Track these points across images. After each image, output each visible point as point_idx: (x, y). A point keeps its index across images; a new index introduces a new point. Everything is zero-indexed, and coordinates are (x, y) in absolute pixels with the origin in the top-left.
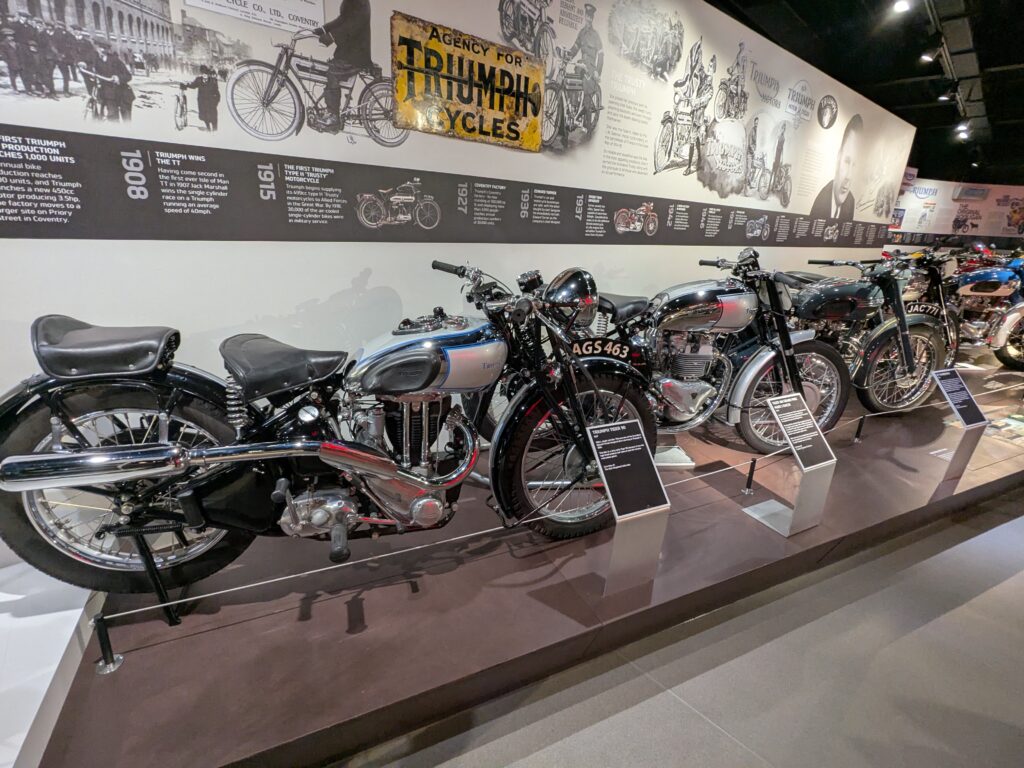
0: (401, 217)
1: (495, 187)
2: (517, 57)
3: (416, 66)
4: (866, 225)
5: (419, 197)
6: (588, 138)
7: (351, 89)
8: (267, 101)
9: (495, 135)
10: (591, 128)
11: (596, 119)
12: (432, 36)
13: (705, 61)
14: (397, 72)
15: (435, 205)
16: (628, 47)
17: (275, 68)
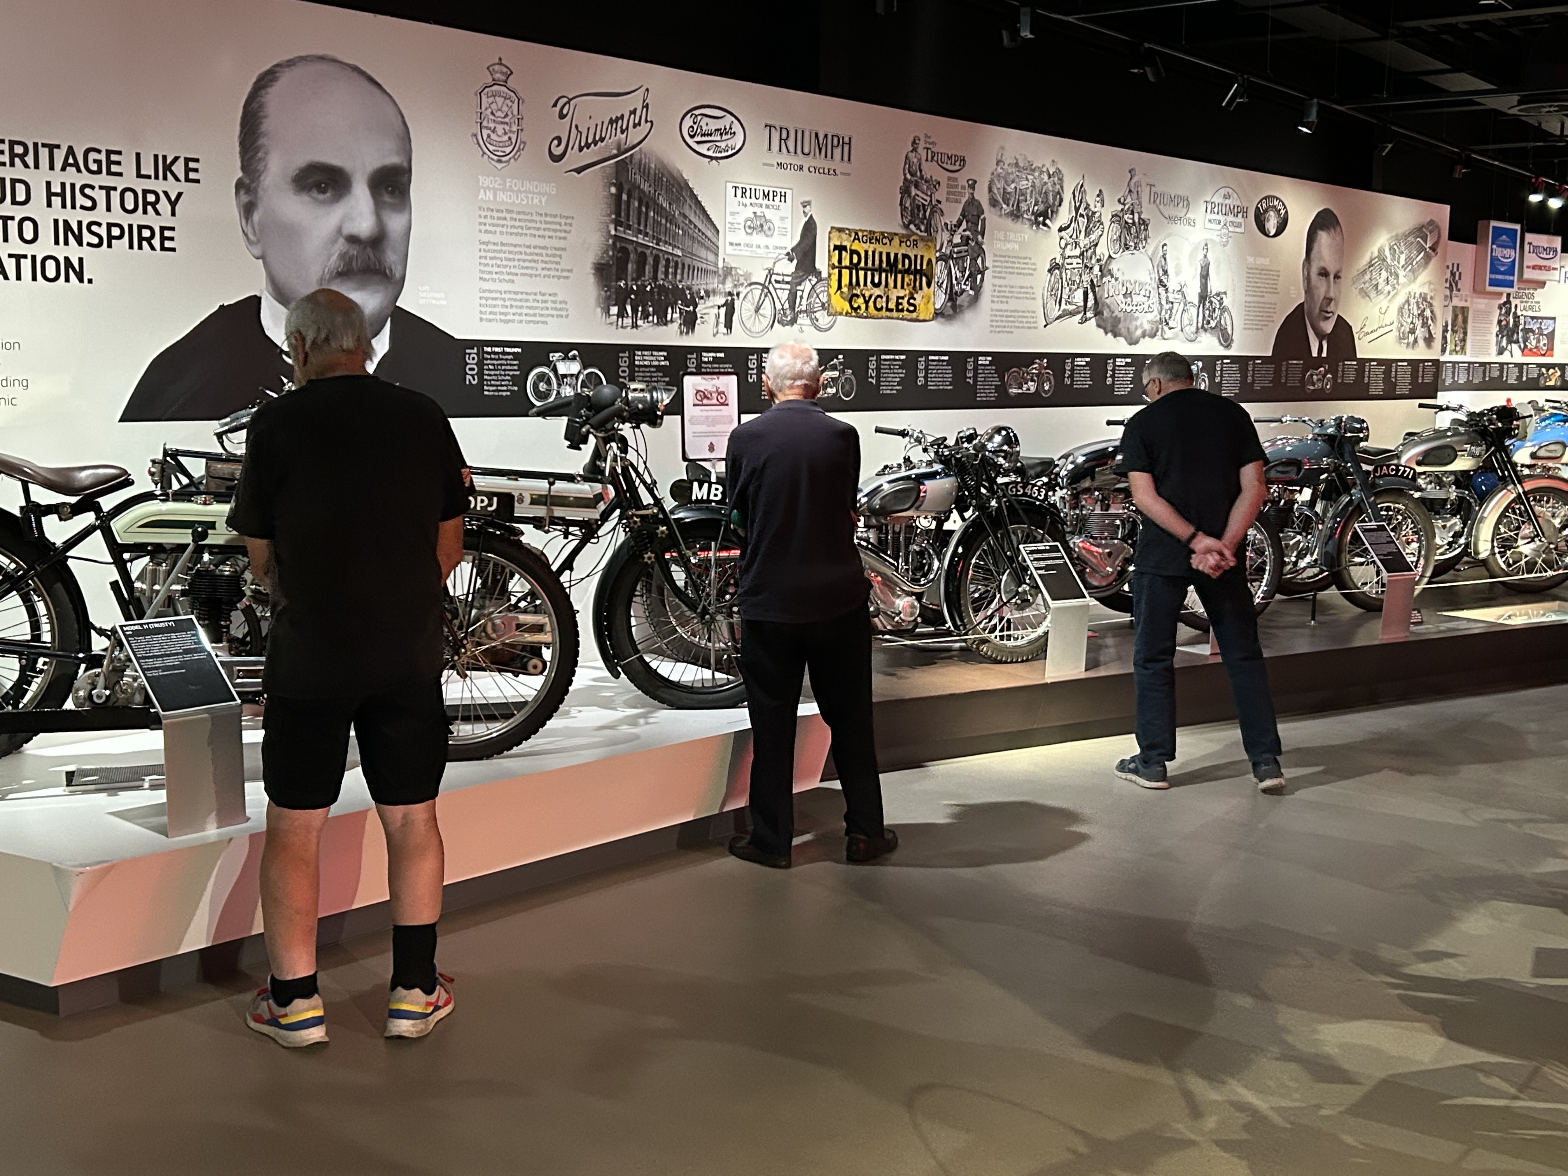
1: (897, 357)
2: (914, 240)
3: (843, 264)
5: (842, 372)
6: (975, 299)
7: (803, 291)
9: (898, 310)
10: (977, 289)
12: (855, 239)
13: (1091, 198)
14: (831, 271)
15: (853, 377)
17: (763, 285)
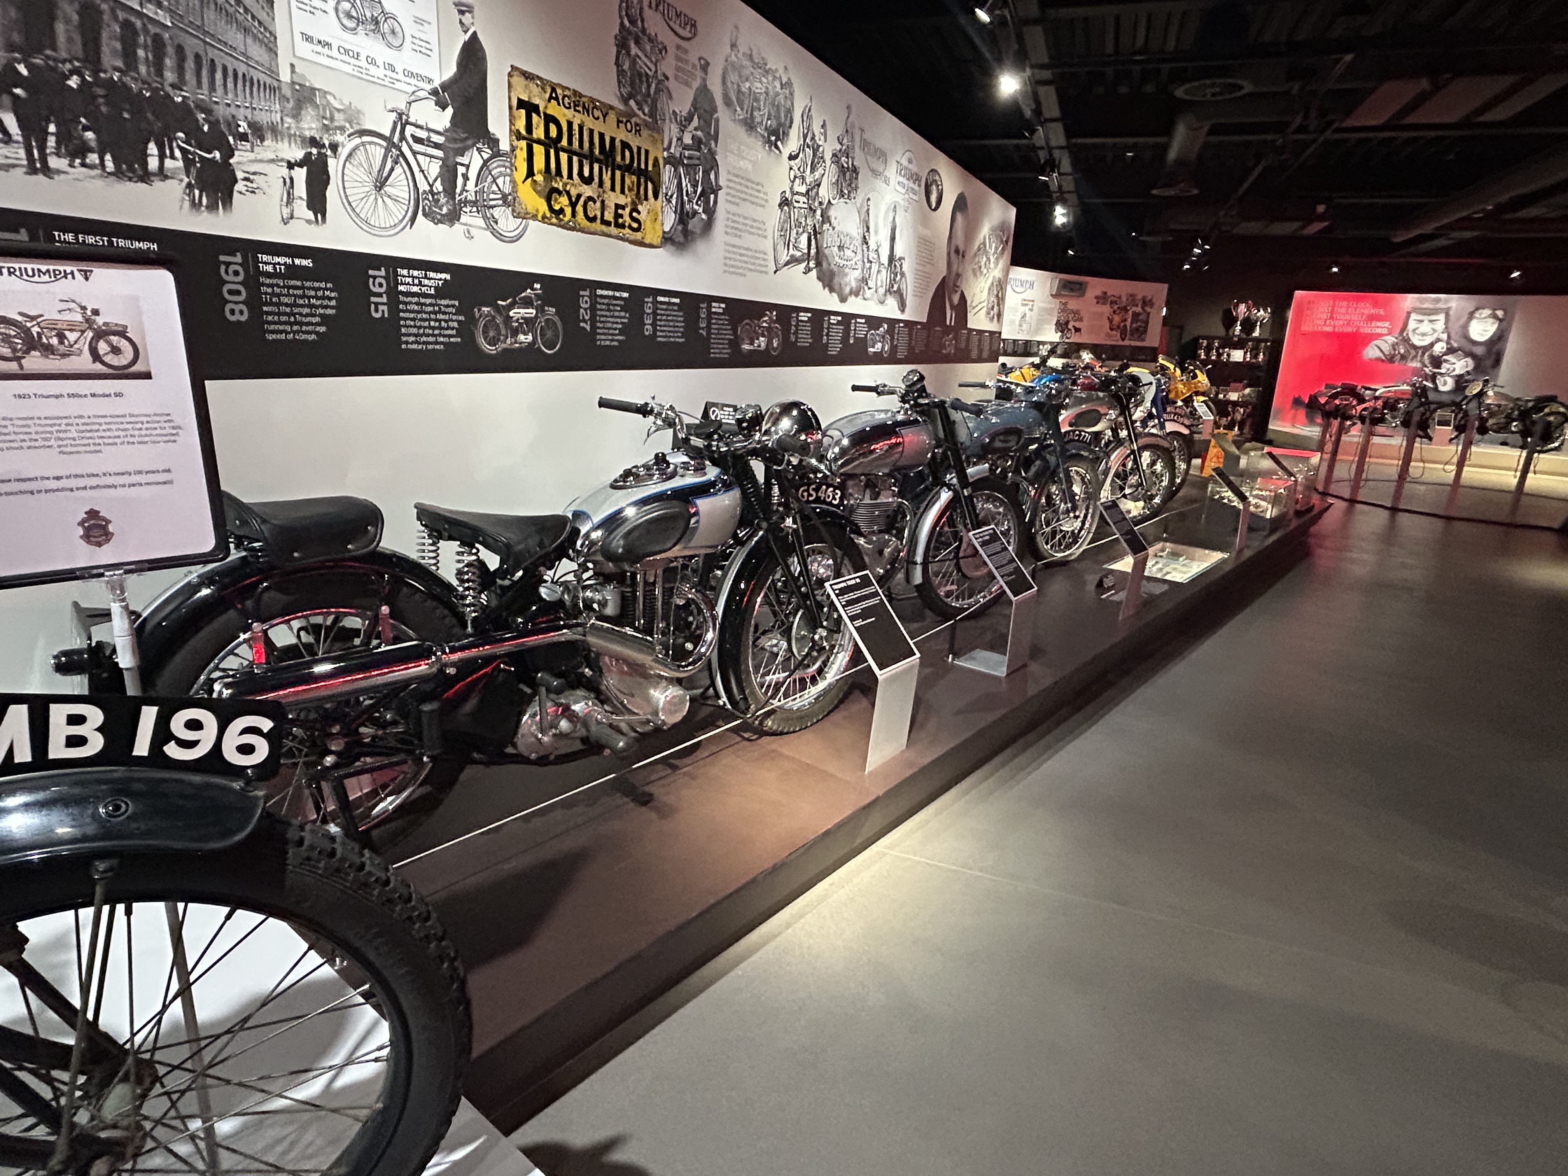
0: (522, 337)
1: (617, 294)
2: (637, 125)
3: (535, 136)
4: (980, 332)
5: (540, 310)
6: (708, 225)
7: (468, 167)
8: (380, 184)
9: (617, 225)
10: (710, 212)
11: (715, 202)
12: (551, 98)
13: (817, 129)
14: (515, 143)
15: (556, 319)
16: (742, 109)
17: (388, 140)
